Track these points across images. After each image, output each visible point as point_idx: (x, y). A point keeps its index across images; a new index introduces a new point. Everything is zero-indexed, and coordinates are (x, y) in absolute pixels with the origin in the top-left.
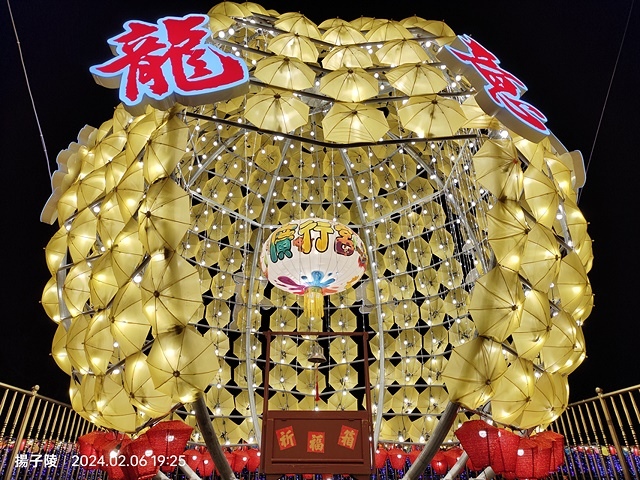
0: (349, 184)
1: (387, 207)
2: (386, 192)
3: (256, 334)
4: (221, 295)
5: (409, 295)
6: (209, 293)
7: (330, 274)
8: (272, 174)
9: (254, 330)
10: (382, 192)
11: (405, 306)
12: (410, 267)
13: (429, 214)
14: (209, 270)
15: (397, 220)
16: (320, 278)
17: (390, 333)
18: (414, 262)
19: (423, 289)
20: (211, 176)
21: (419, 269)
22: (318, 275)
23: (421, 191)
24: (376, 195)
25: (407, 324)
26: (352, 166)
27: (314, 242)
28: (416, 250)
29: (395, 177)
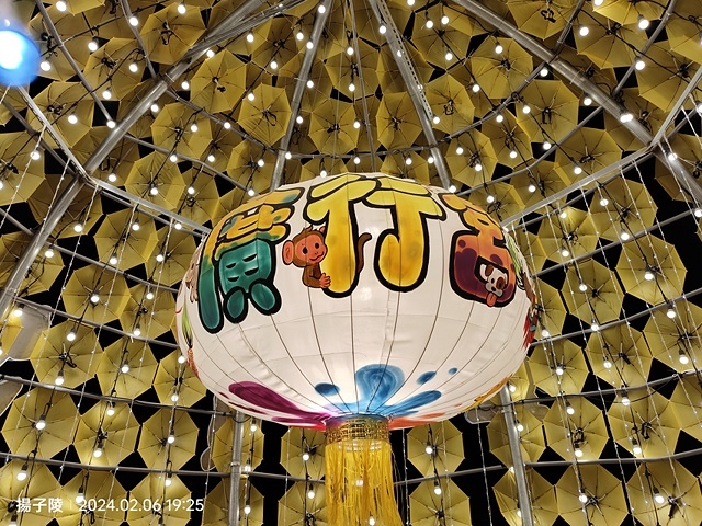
0: (431, 160)
1: (511, 202)
2: (509, 171)
3: (252, 478)
4: (175, 398)
5: (574, 386)
6: (151, 395)
7: (426, 378)
8: (276, 149)
9: (248, 469)
10: (501, 171)
11: (570, 411)
12: (571, 324)
13: (613, 208)
14: (152, 345)
15: (534, 229)
16: (385, 392)
17: (537, 468)
18: (581, 314)
19: (607, 371)
20: (144, 151)
21: (595, 328)
22: (379, 378)
23: (588, 159)
24: (489, 179)
25: (578, 453)
26: (437, 120)
27: (369, 249)
28: (583, 288)
29: (530, 136)
